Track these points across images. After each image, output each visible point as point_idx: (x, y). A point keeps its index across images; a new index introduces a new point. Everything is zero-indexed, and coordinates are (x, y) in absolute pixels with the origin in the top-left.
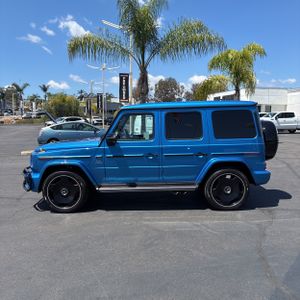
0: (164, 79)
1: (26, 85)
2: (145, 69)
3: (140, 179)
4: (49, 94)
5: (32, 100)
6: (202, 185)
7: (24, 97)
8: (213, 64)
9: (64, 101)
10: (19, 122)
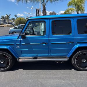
0: (52, 12)
1: (10, 15)
2: (45, 6)
3: (39, 55)
4: (17, 18)
5: (12, 19)
6: (70, 58)
7: (10, 19)
8: (69, 4)
9: (21, 19)
10: (8, 26)
